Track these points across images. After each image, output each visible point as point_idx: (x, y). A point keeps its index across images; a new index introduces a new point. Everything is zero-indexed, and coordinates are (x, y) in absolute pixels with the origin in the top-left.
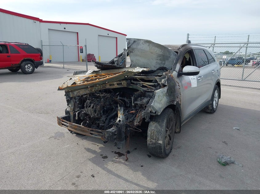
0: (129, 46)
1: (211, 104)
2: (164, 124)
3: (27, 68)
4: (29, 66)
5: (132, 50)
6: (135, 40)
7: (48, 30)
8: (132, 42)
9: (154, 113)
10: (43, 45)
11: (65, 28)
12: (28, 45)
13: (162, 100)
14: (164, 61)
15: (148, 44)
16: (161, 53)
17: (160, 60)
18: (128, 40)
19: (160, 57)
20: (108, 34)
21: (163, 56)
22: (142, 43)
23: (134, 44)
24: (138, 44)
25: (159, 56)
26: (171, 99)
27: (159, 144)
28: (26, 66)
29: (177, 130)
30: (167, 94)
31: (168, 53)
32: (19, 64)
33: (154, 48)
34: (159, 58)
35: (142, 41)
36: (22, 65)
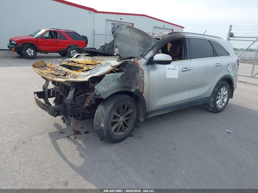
0: (113, 31)
1: (213, 101)
2: (109, 108)
3: (72, 53)
4: (74, 52)
5: (116, 35)
6: (118, 25)
7: (105, 20)
8: (116, 26)
9: (97, 96)
10: (95, 33)
11: (121, 19)
12: (75, 33)
13: (109, 84)
14: (146, 48)
15: (129, 29)
16: (142, 40)
17: (142, 47)
18: (113, 24)
19: (142, 43)
20: (164, 26)
21: (144, 42)
22: (124, 28)
23: (118, 29)
24: (121, 29)
25: (140, 42)
26: (125, 85)
27: (101, 127)
28: (72, 52)
29: (141, 119)
30: (120, 80)
31: (148, 40)
32: (65, 49)
33: (134, 33)
34: (141, 45)
35: (124, 26)
36: (68, 50)
